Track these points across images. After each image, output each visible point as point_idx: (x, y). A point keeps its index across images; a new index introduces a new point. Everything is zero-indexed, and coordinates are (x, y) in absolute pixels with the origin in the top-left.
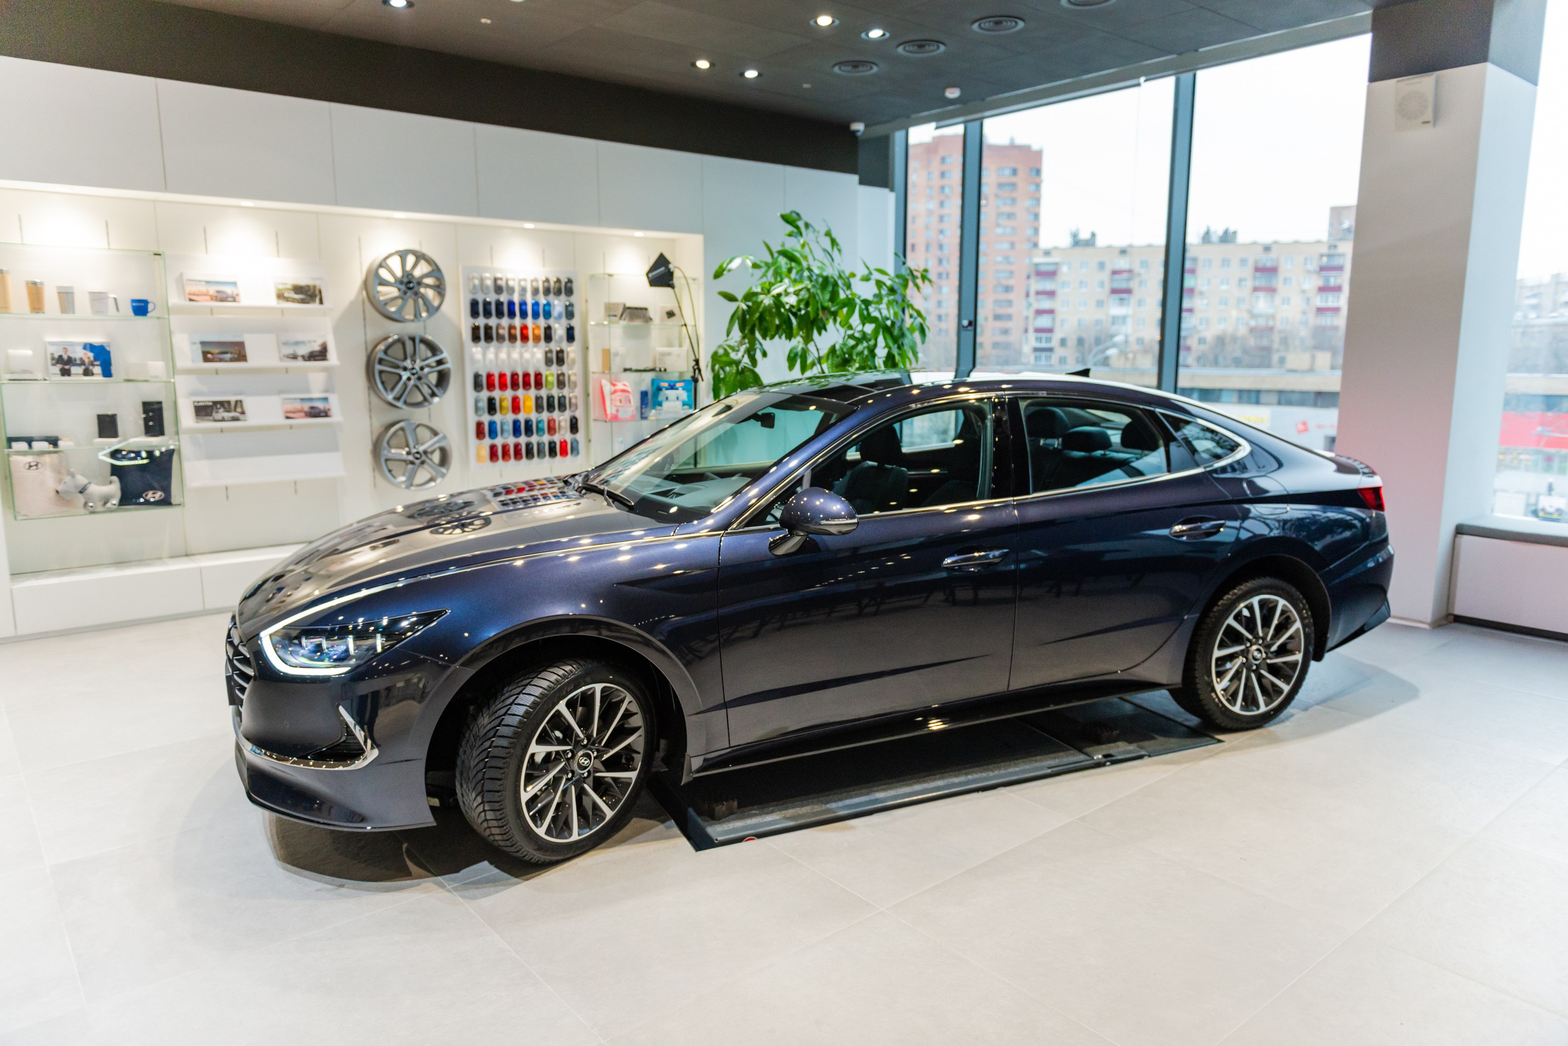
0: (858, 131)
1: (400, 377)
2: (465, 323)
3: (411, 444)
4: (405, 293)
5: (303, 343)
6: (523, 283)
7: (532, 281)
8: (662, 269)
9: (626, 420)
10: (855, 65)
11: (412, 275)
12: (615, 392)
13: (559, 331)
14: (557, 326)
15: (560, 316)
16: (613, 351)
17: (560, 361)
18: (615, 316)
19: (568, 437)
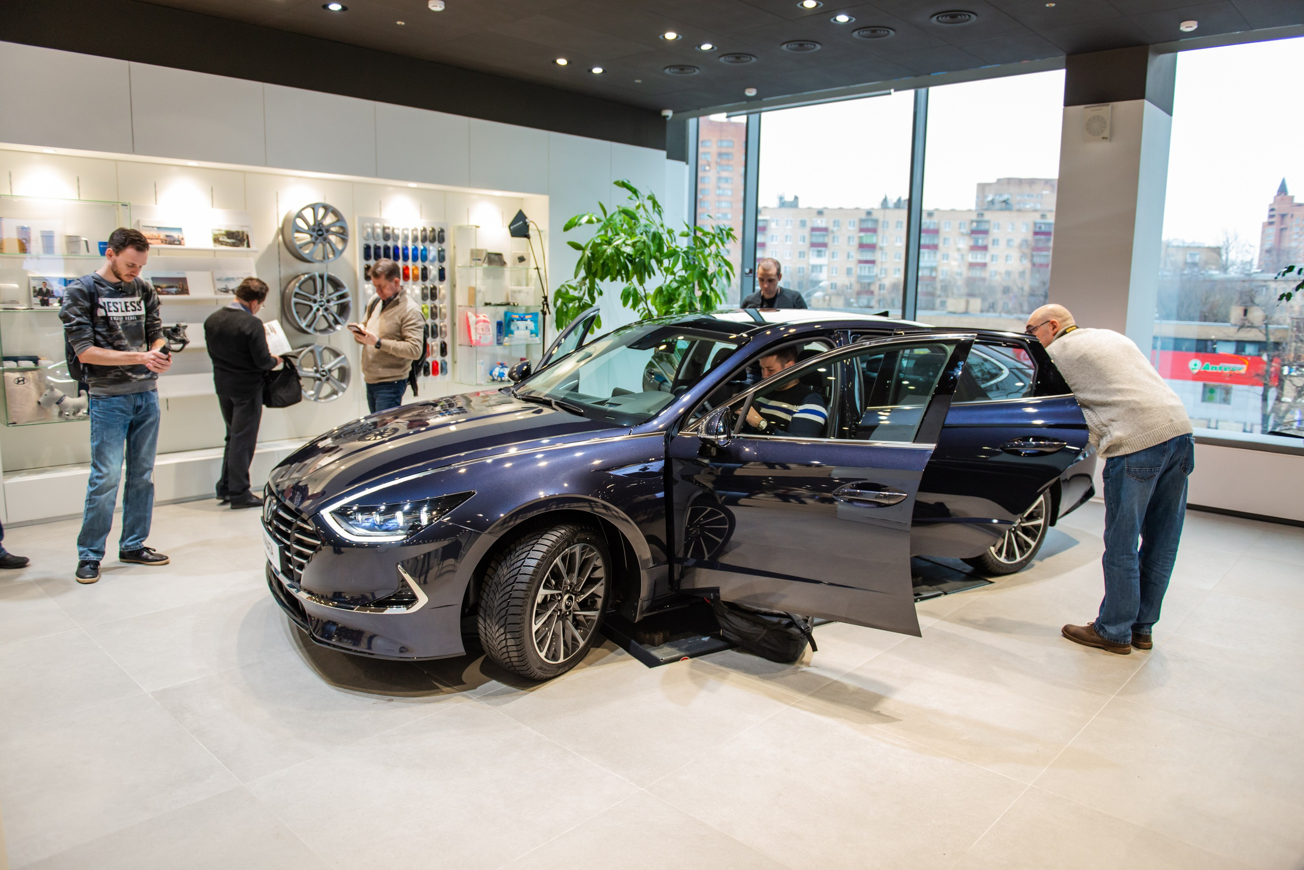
0: (668, 116)
1: (311, 308)
2: (359, 264)
3: (319, 364)
4: (316, 239)
5: (233, 279)
6: (406, 232)
7: (413, 231)
8: (521, 222)
9: (485, 345)
10: (682, 68)
11: (322, 224)
12: (477, 322)
13: (433, 271)
14: (431, 267)
15: (433, 261)
16: (478, 289)
17: (434, 296)
18: (479, 260)
19: (439, 359)
